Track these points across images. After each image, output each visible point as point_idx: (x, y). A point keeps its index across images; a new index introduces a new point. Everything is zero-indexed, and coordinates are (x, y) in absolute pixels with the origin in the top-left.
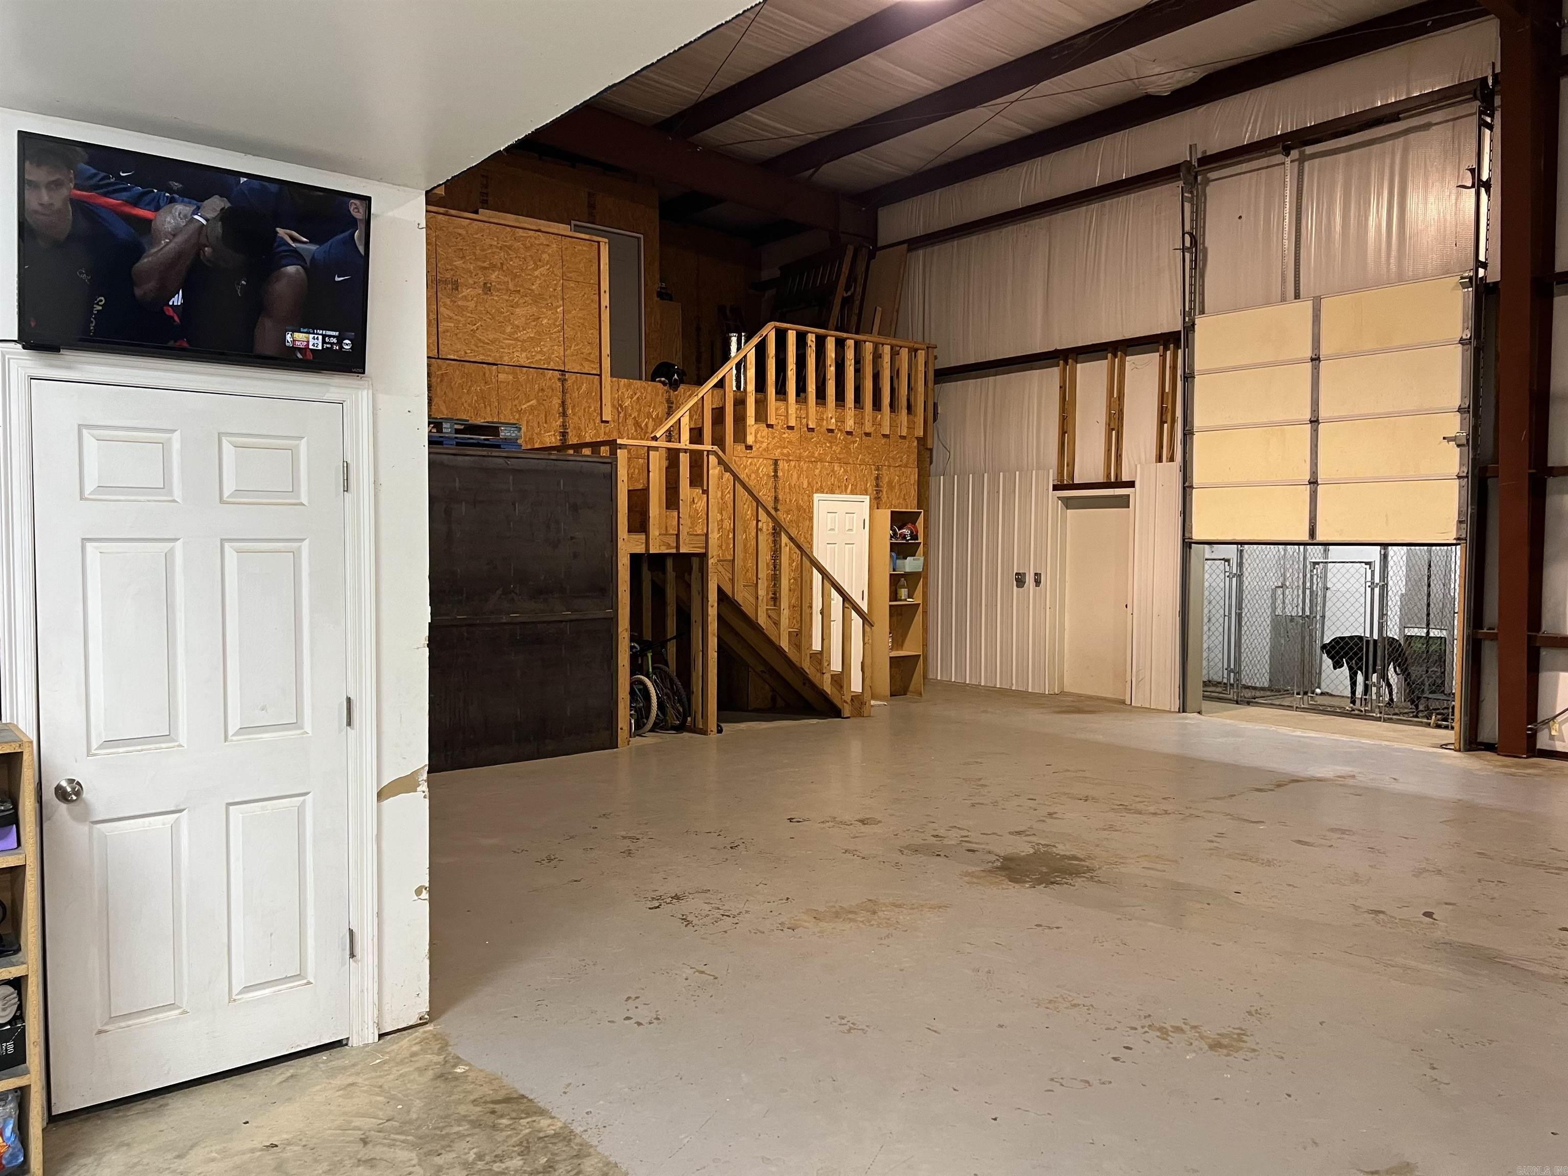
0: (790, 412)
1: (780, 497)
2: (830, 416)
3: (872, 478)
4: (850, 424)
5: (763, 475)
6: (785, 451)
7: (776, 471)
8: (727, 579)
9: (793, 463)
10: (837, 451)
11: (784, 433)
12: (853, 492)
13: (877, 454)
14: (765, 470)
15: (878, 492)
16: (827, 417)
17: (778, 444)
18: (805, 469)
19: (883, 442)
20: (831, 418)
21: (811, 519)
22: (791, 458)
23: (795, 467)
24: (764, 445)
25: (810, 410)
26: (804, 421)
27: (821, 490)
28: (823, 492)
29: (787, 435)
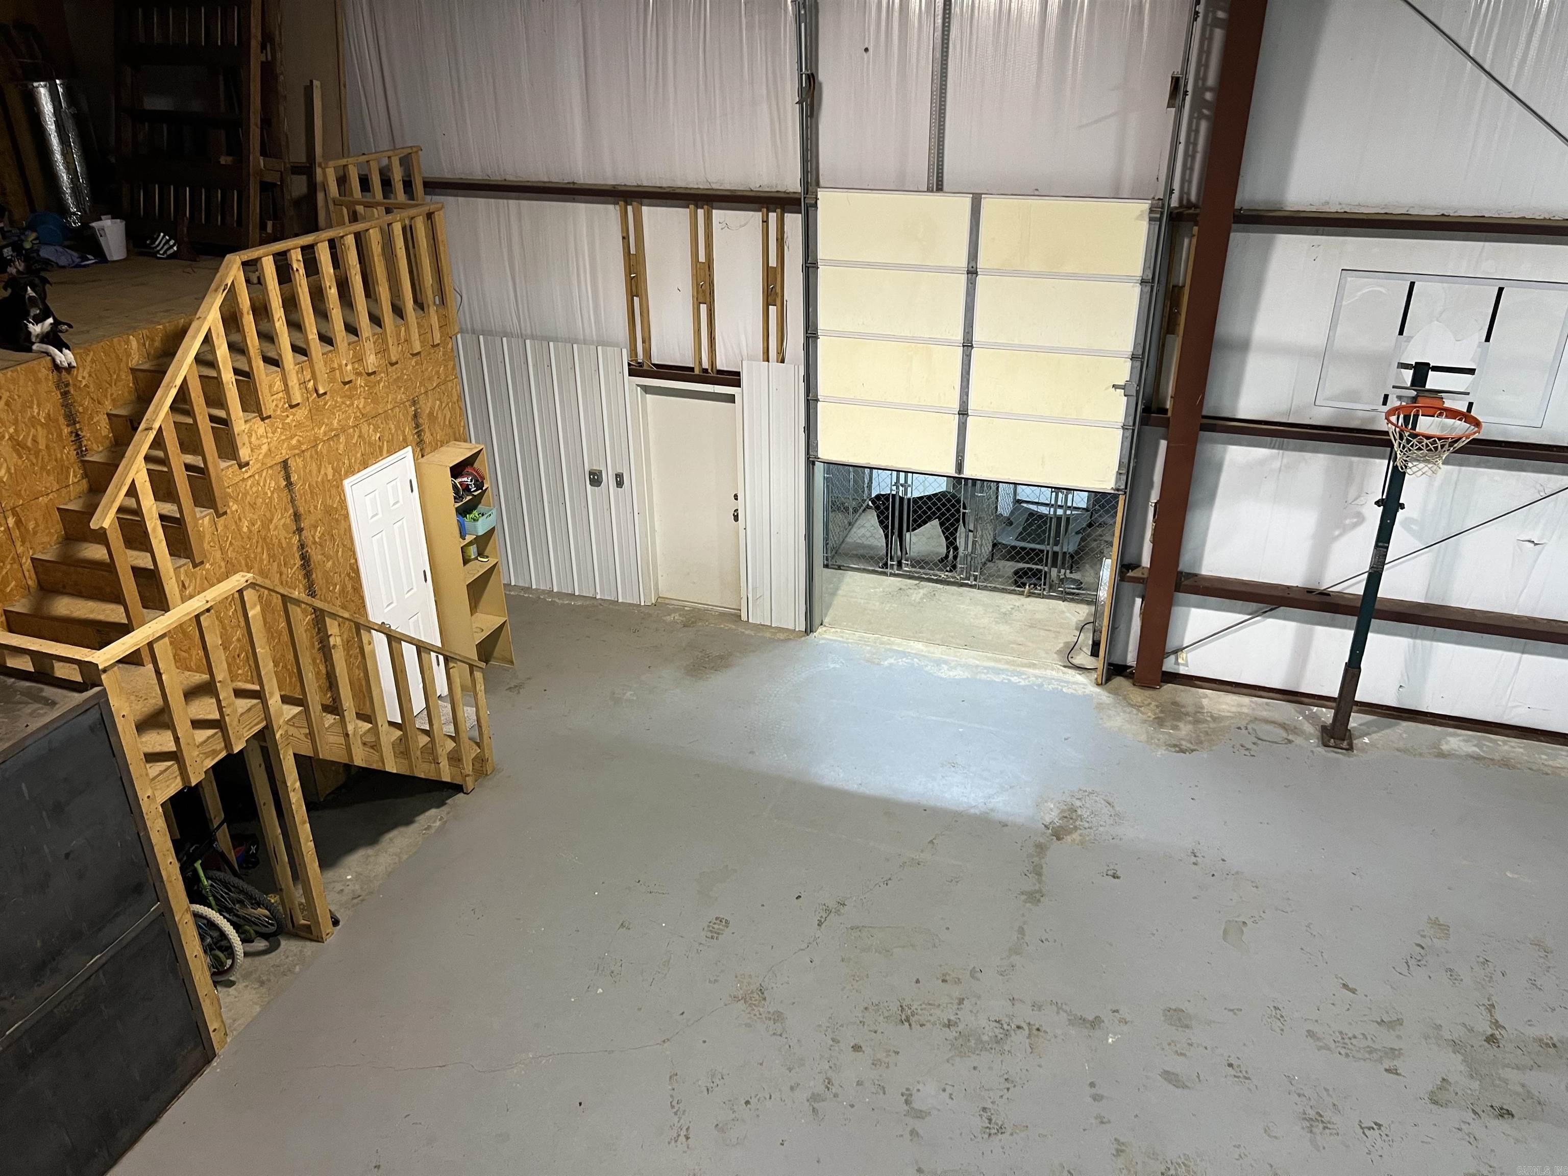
0: (290, 384)
1: (301, 510)
2: (344, 362)
3: (409, 419)
4: (372, 361)
5: (272, 493)
6: (294, 442)
7: (288, 478)
8: (302, 737)
9: (307, 454)
10: (361, 406)
11: (288, 416)
12: (390, 453)
13: (409, 384)
14: (273, 484)
15: (419, 434)
16: (340, 366)
17: (283, 437)
18: (325, 452)
19: (413, 363)
20: (346, 365)
21: (347, 517)
22: (304, 447)
23: (311, 457)
24: (265, 448)
25: (317, 367)
26: (311, 385)
27: (351, 472)
28: (353, 473)
29: (291, 417)
